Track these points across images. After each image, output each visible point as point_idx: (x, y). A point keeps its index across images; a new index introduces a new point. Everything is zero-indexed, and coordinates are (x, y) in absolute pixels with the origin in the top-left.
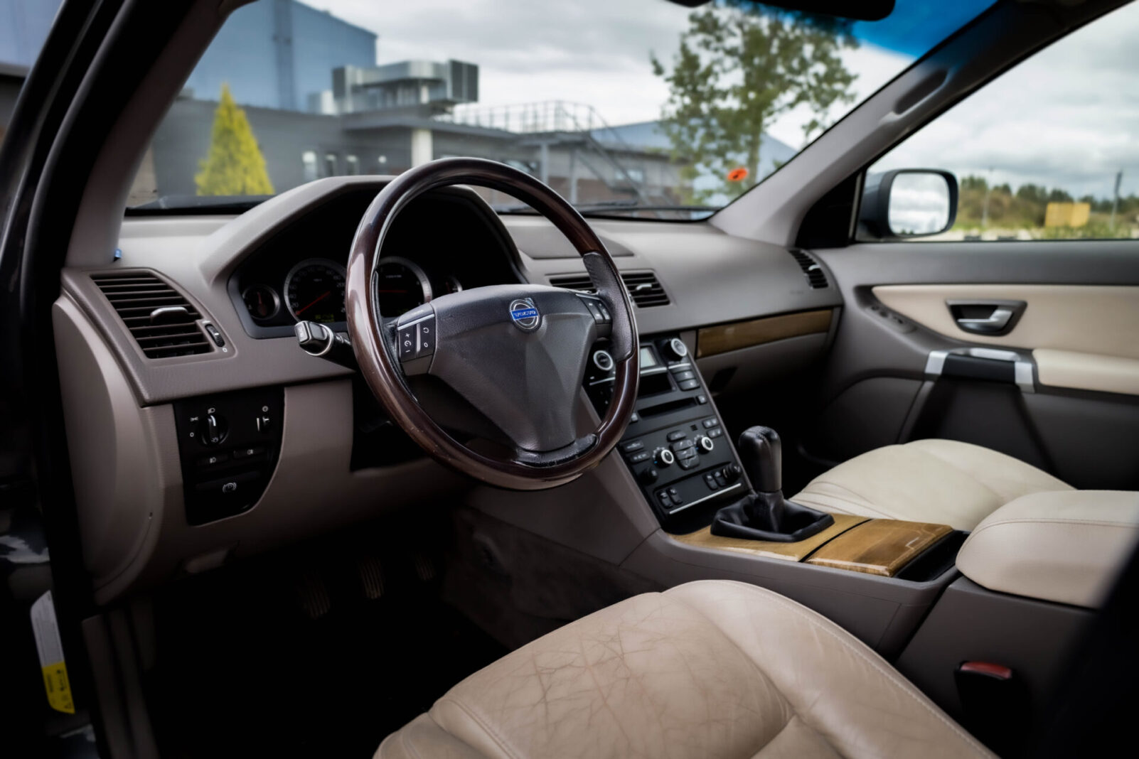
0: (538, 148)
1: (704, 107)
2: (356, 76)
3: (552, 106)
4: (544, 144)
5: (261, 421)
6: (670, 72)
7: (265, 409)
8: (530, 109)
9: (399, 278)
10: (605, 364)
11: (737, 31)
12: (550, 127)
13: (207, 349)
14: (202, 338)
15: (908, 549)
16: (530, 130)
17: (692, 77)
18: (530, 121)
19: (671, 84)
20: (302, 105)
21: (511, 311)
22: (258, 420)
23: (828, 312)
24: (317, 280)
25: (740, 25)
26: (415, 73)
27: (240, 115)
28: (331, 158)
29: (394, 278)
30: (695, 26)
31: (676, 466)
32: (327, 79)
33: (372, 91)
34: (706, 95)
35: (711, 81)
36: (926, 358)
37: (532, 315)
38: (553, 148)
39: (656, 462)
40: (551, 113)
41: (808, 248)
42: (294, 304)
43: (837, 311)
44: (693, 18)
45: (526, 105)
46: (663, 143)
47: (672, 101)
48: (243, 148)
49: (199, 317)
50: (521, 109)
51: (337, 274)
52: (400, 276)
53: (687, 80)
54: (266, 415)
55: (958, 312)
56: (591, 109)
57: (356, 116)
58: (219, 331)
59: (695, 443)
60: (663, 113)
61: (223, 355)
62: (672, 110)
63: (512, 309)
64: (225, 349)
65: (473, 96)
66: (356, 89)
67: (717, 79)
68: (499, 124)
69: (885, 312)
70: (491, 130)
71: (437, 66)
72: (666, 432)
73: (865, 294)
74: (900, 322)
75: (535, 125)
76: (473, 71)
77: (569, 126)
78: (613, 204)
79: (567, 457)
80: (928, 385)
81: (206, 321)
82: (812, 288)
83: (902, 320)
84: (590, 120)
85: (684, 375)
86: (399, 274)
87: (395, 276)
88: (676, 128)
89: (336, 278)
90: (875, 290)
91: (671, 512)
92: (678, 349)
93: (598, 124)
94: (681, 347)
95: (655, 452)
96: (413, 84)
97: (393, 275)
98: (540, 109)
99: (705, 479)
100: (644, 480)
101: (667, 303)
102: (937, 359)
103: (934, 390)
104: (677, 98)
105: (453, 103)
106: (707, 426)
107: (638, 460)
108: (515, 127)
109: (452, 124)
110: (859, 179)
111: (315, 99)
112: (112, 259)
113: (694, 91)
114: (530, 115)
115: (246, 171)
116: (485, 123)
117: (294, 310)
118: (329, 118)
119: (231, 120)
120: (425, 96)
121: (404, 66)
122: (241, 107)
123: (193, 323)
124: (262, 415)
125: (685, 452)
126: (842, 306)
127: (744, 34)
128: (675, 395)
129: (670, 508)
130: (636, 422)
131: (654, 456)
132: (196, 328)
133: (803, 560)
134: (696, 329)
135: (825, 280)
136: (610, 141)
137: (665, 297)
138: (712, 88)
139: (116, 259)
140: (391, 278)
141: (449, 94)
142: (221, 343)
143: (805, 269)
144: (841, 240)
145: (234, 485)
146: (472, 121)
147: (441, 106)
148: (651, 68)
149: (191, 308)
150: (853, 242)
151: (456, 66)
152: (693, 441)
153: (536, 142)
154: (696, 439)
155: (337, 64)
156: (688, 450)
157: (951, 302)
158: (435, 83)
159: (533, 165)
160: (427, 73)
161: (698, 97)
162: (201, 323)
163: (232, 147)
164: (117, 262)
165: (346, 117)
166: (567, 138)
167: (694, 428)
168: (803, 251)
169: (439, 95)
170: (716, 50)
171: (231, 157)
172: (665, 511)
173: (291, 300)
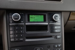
134: (70, 12)
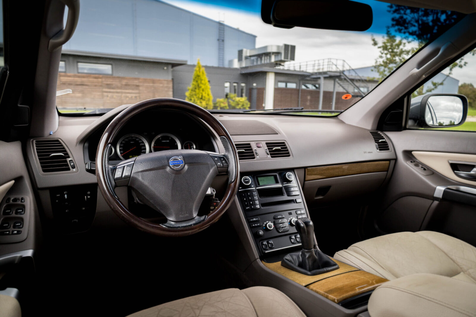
0: (319, 78)
1: (397, 59)
2: (247, 52)
3: (326, 61)
4: (322, 77)
5: (87, 197)
6: (380, 44)
7: (89, 193)
8: (317, 62)
9: (168, 142)
10: (248, 182)
11: (416, 24)
12: (325, 70)
13: (69, 169)
14: (67, 165)
15: (356, 290)
16: (316, 71)
17: (392, 46)
18: (316, 68)
19: (381, 49)
20: (226, 65)
21: (170, 162)
22: (86, 197)
23: (388, 162)
24: (132, 142)
25: (417, 21)
26: (269, 50)
27: (203, 69)
28: (235, 84)
29: (166, 142)
30: (394, 23)
31: (275, 231)
32: (236, 54)
33: (252, 58)
34: (398, 53)
35: (401, 47)
36: (435, 189)
37: (180, 163)
38: (325, 78)
39: (264, 228)
40: (326, 63)
41: (382, 131)
42: (121, 151)
43: (393, 162)
44: (393, 19)
45: (315, 61)
46: (376, 76)
47: (381, 57)
48: (203, 82)
49: (69, 157)
50: (313, 63)
51: (141, 140)
52: (168, 141)
53: (389, 47)
54: (89, 195)
55: (455, 167)
56: (344, 61)
57: (246, 68)
58: (74, 162)
59: (289, 221)
60: (376, 62)
61: (74, 172)
62: (380, 61)
63: (171, 160)
64: (74, 170)
65: (293, 58)
66: (246, 58)
67: (404, 46)
68: (303, 69)
69: (417, 164)
70: (300, 71)
71: (278, 47)
72: (273, 215)
73: (408, 154)
74: (425, 169)
75: (319, 69)
76: (293, 48)
77: (334, 69)
78: (291, 109)
79: (188, 225)
80: (436, 203)
81: (70, 159)
82: (378, 150)
83: (425, 168)
84: (343, 66)
85: (291, 189)
86: (168, 140)
87: (166, 141)
88: (382, 68)
89: (140, 141)
90: (413, 153)
91: (266, 252)
92: (289, 177)
93: (347, 68)
94: (291, 176)
95: (265, 223)
96: (268, 54)
97: (165, 140)
98: (321, 62)
99: (291, 238)
100: (256, 236)
101: (289, 156)
102: (440, 190)
103: (438, 206)
104: (384, 55)
105: (284, 61)
106: (297, 213)
107: (255, 226)
108: (310, 70)
109: (284, 70)
110: (406, 99)
111: (231, 62)
112: (49, 134)
113: (392, 52)
114: (317, 65)
115: (203, 90)
116: (297, 69)
117: (121, 153)
118: (236, 69)
119: (200, 72)
120: (273, 59)
121: (266, 47)
122: (203, 66)
123: (65, 160)
124: (87, 195)
125: (281, 225)
126: (396, 160)
127: (419, 25)
128: (285, 198)
129: (267, 250)
130: (258, 209)
131: (264, 225)
132: (66, 161)
133: (306, 286)
135: (388, 147)
136: (353, 75)
137: (288, 153)
138: (402, 49)
139: (50, 134)
140: (164, 142)
141: (283, 59)
142: (73, 167)
143: (376, 141)
144: (399, 127)
145: (77, 220)
146: (292, 68)
147: (278, 63)
148: (372, 42)
149: (67, 154)
150: (405, 128)
151: (286, 46)
152: (288, 220)
153: (318, 76)
154: (290, 219)
155: (240, 49)
156: (283, 224)
157: (451, 162)
158: (277, 54)
159: (317, 86)
160: (275, 50)
161: (394, 54)
162: (68, 160)
163: (199, 82)
164: (51, 135)
165: (242, 68)
166: (332, 74)
167: (290, 214)
168: (379, 132)
169: (279, 58)
170: (405, 33)
171: (198, 85)
172: (264, 251)
173: (120, 150)
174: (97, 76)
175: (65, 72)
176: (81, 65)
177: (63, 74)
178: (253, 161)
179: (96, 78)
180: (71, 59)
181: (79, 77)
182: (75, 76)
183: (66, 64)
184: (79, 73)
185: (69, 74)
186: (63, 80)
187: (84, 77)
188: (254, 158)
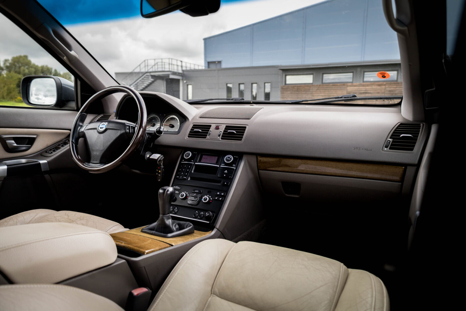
10: (188, 156)
101: (241, 140)
130: (185, 180)
137: (242, 137)
174: (380, 83)
175: (352, 82)
176: (367, 74)
177: (350, 84)
178: (202, 140)
179: (379, 85)
180: (359, 69)
181: (364, 86)
182: (361, 85)
183: (353, 75)
184: (364, 82)
185: (355, 84)
186: (349, 90)
187: (368, 85)
188: (205, 138)
